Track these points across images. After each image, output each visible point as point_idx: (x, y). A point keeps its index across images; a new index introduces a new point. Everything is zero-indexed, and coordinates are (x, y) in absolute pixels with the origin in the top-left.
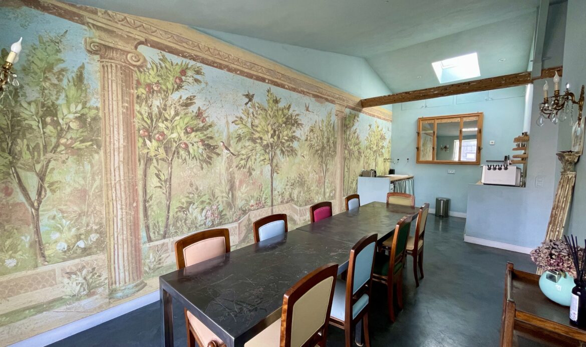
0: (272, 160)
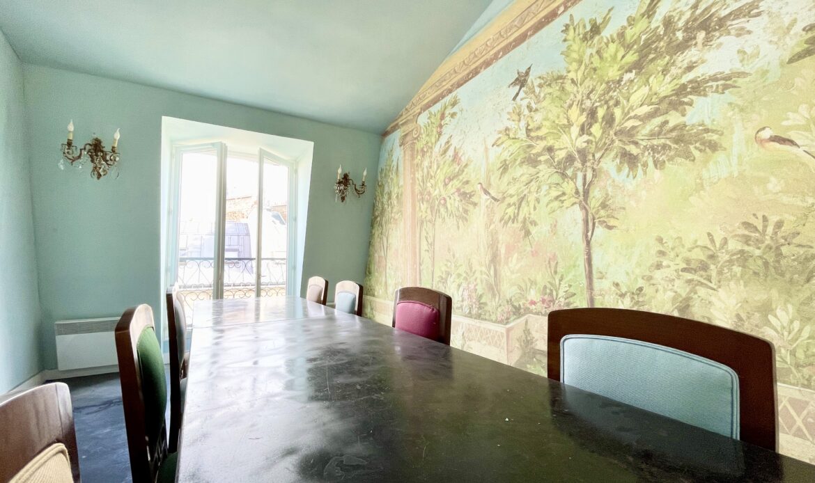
0: (586, 193)
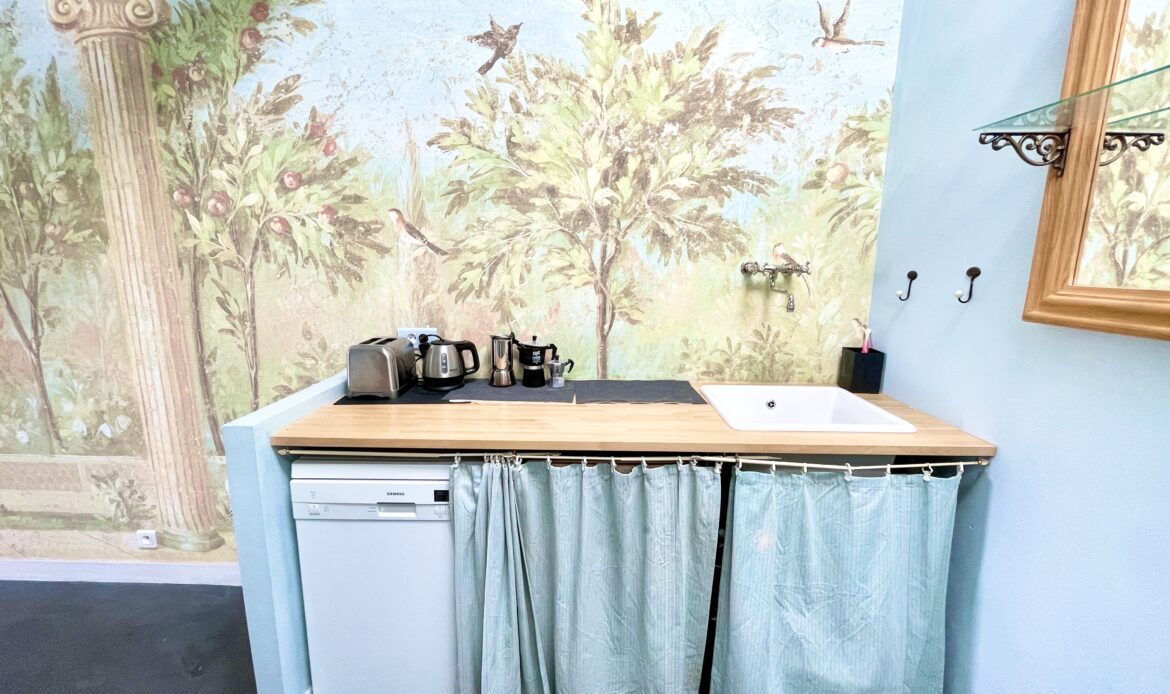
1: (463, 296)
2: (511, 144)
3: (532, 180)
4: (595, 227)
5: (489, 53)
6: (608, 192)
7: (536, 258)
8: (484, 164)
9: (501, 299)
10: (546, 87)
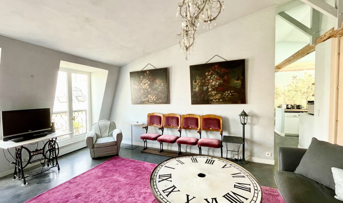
1: (289, 100)
2: (296, 86)
3: (298, 89)
4: (306, 93)
5: (293, 78)
6: (307, 90)
7: (298, 97)
8: (292, 88)
9: (294, 101)
10: (300, 81)
